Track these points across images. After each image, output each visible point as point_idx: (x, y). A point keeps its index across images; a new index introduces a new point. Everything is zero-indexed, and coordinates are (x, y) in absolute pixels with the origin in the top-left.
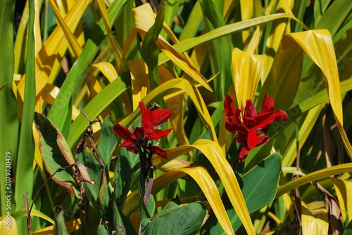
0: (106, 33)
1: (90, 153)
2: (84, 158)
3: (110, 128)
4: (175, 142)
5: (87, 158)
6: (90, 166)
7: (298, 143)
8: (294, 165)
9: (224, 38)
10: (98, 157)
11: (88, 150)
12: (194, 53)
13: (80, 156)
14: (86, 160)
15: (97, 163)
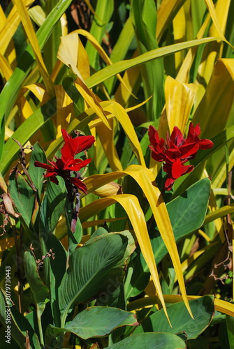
0: (34, 58)
1: (23, 180)
2: (17, 184)
3: (40, 154)
4: (106, 162)
5: (20, 184)
6: (23, 191)
7: (227, 166)
8: (224, 186)
9: (156, 60)
10: (30, 183)
11: (20, 176)
12: (126, 75)
13: (12, 183)
14: (19, 186)
15: (29, 188)
